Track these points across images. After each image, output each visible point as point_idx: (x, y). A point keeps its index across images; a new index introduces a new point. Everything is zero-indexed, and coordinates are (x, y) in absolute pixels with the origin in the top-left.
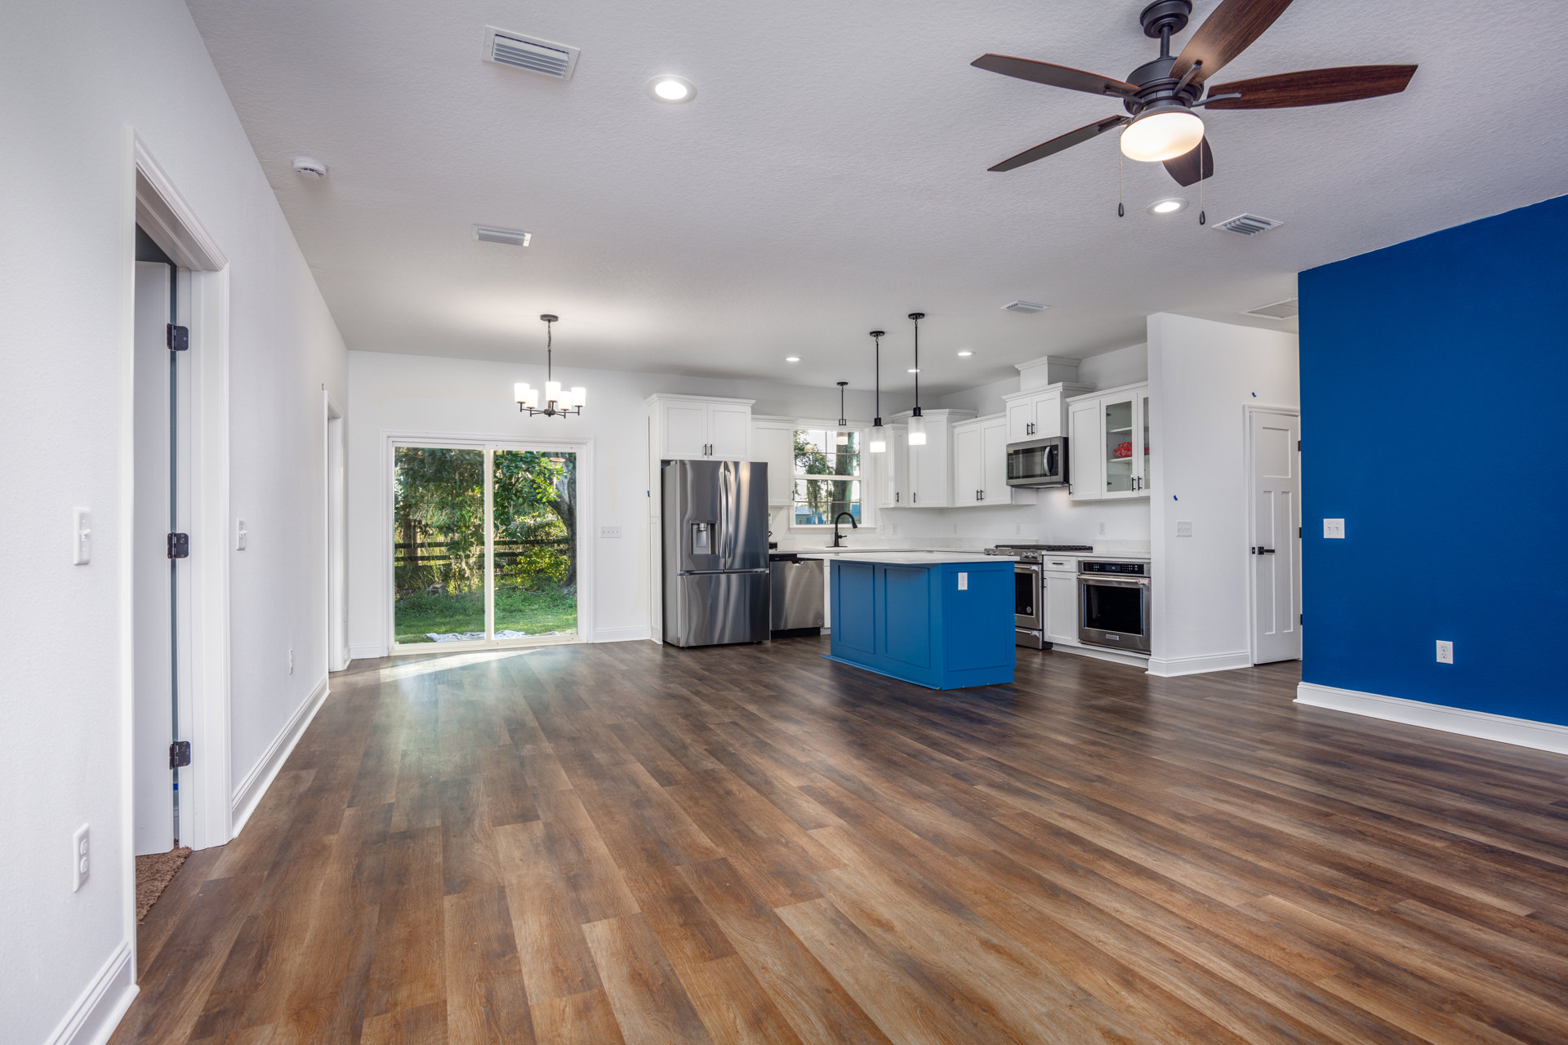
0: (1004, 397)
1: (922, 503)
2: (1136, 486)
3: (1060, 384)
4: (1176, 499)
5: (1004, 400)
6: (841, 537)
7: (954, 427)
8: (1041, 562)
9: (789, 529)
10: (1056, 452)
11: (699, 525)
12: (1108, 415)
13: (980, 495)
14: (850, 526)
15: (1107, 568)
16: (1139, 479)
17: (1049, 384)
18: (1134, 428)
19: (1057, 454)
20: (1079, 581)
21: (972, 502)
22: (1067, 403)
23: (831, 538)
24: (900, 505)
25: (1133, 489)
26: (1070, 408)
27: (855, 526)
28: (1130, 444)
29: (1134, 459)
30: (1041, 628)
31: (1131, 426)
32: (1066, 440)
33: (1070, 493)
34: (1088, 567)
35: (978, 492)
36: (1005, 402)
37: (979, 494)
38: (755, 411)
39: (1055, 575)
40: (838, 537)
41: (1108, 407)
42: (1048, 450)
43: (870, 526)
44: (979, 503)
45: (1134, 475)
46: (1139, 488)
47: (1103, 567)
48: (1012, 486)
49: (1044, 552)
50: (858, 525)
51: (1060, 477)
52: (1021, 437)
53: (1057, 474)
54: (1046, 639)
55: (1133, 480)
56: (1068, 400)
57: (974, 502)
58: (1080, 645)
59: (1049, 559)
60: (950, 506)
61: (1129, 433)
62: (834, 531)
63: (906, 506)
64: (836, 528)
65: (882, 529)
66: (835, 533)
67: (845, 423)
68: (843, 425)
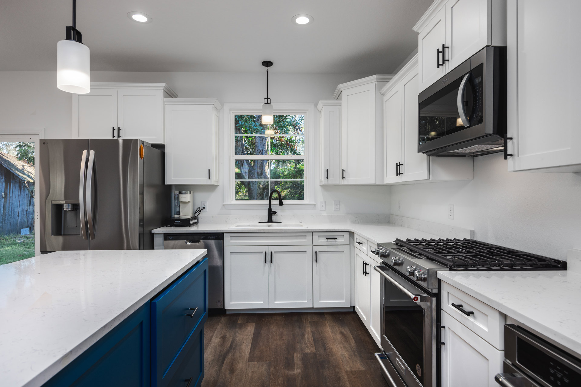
1: (350, 180)
5: (417, 33)
6: (275, 213)
7: (383, 95)
9: (224, 205)
11: (63, 205)
13: (399, 169)
19: (481, 84)
21: (393, 178)
23: (264, 214)
35: (397, 165)
37: (398, 167)
40: (271, 213)
42: (464, 82)
43: (311, 203)
60: (379, 183)
62: (268, 207)
63: (337, 182)
64: (270, 204)
65: (323, 206)
66: (269, 209)
67: (269, 102)
68: (267, 103)
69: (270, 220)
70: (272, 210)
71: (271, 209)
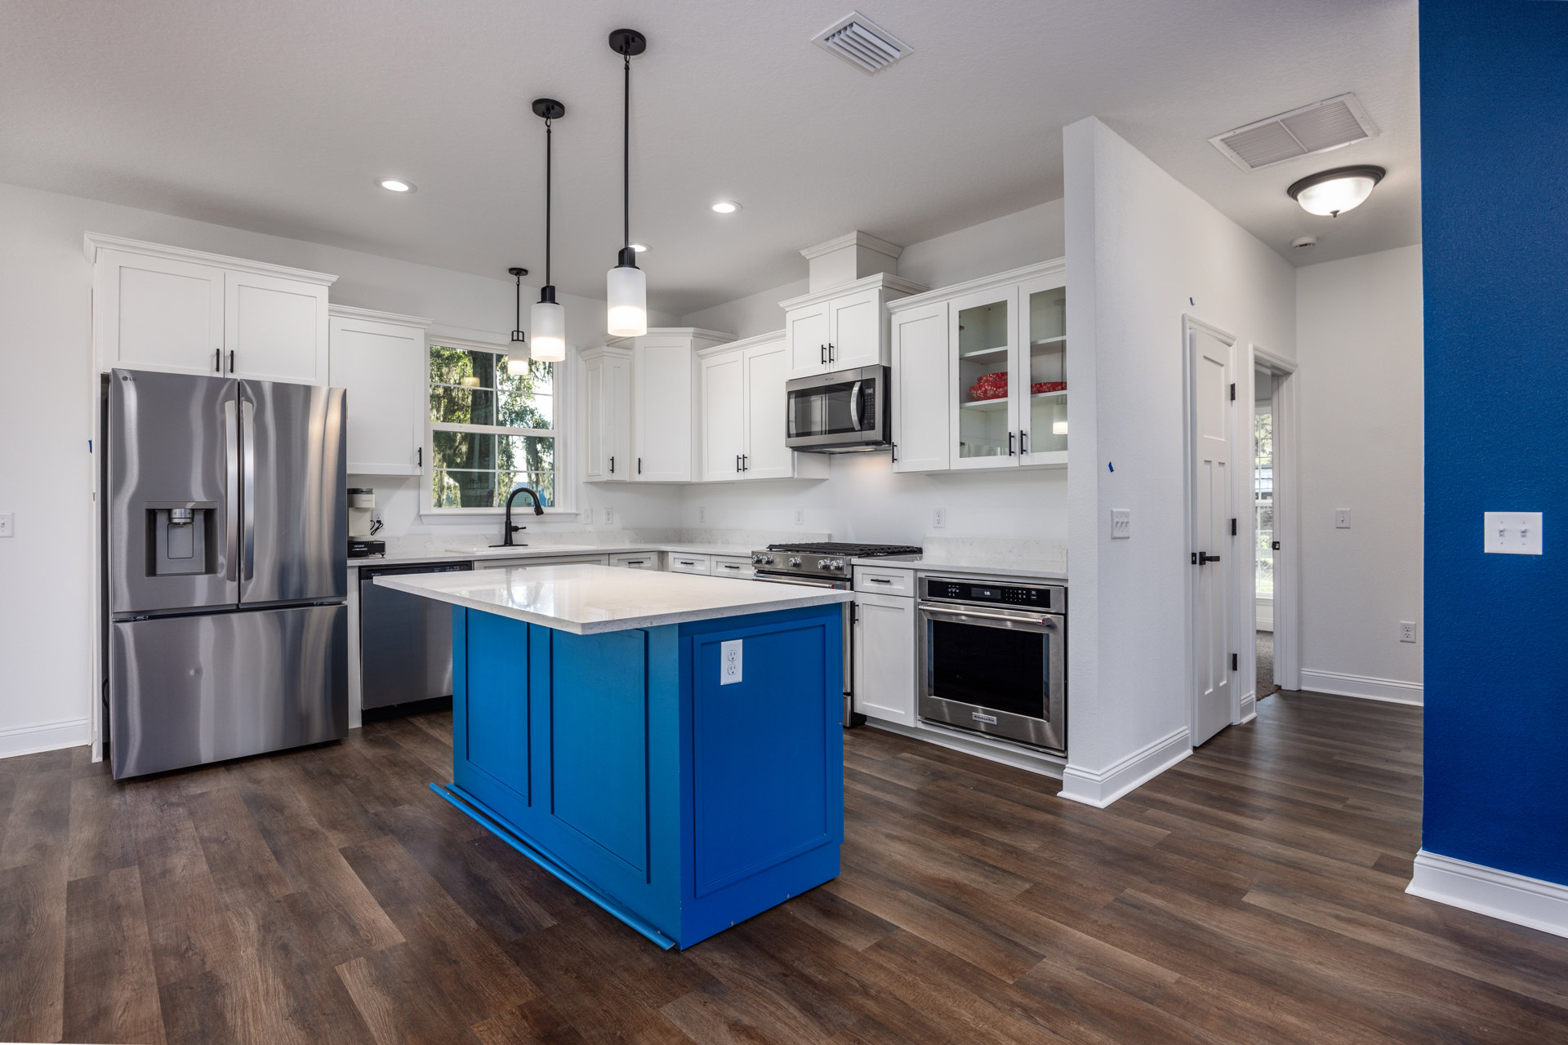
0: (782, 304)
1: (650, 475)
2: (1016, 447)
3: (880, 276)
4: (1112, 470)
5: (783, 309)
6: (516, 529)
7: (701, 356)
8: (849, 576)
9: (420, 516)
10: (870, 391)
11: (169, 511)
12: (961, 328)
13: (742, 463)
14: (531, 510)
15: (974, 592)
16: (1022, 434)
17: (859, 277)
18: (1011, 347)
19: (873, 395)
20: (919, 613)
21: (730, 474)
22: (888, 310)
23: (498, 531)
24: (616, 477)
25: (1011, 453)
26: (893, 317)
27: (539, 512)
28: (1005, 374)
29: (1011, 400)
30: (849, 691)
31: (1006, 345)
32: (887, 372)
33: (894, 460)
34: (936, 588)
35: (738, 458)
36: (783, 313)
37: (741, 461)
38: (337, 296)
39: (875, 599)
40: (510, 529)
41: (963, 314)
42: (856, 389)
43: (569, 511)
44: (741, 476)
45: (1013, 427)
46: (1022, 451)
47: (966, 591)
48: (795, 449)
49: (855, 560)
50: (545, 509)
51: (877, 434)
52: (810, 367)
53: (872, 427)
54: (858, 710)
55: (1011, 436)
56: (891, 304)
57: (731, 475)
58: (921, 726)
59: (864, 572)
60: (695, 480)
61: (1003, 356)
62: (504, 519)
63: (627, 479)
64: (508, 514)
65: (588, 516)
66: (506, 522)
67: (521, 338)
68: (518, 340)
69: (508, 542)
70: (513, 525)
71: (510, 522)
